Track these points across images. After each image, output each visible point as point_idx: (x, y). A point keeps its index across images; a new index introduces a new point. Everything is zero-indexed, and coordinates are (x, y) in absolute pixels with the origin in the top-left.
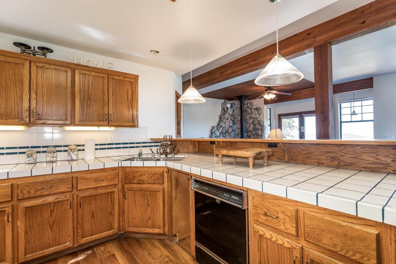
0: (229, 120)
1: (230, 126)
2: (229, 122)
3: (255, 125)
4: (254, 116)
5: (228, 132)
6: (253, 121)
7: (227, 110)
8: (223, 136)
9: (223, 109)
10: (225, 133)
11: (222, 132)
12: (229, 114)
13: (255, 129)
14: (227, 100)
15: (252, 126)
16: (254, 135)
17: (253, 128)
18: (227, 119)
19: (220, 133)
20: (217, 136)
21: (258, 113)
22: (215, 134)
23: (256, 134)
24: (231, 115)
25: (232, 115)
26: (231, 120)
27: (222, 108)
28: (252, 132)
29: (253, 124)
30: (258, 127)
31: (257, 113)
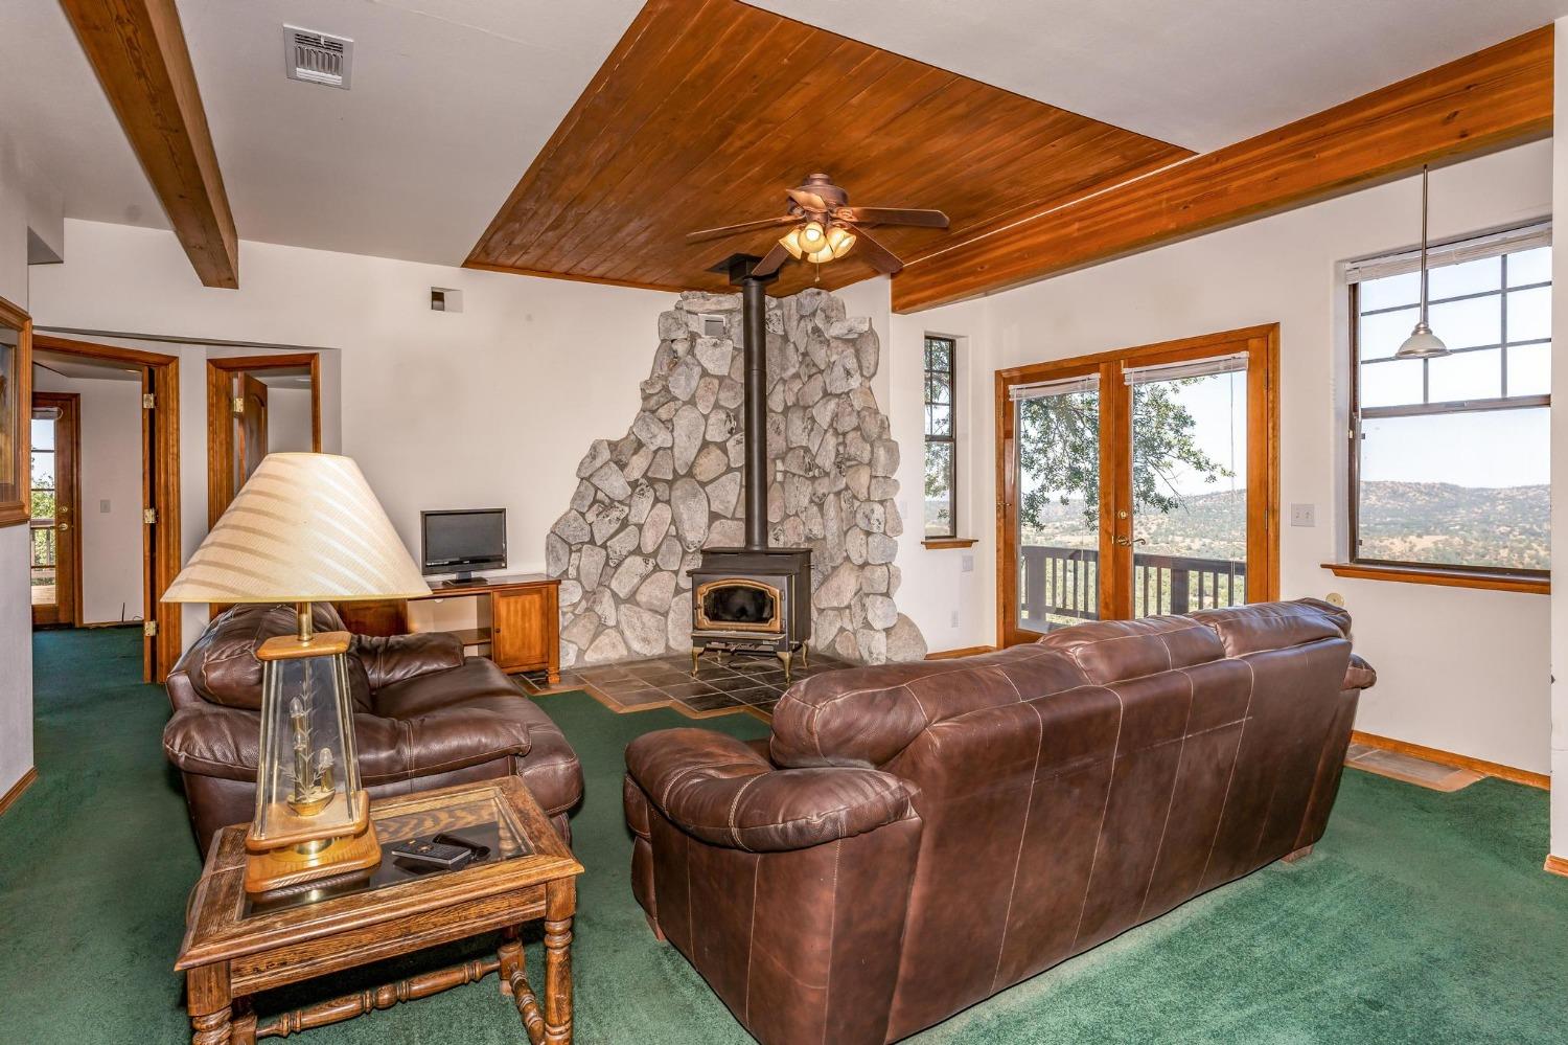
0: (703, 408)
1: (705, 444)
2: (706, 417)
3: (844, 434)
4: (838, 387)
5: (690, 474)
6: (835, 417)
7: (691, 351)
8: (657, 500)
9: (667, 342)
10: (670, 484)
11: (645, 476)
12: (705, 373)
13: (843, 463)
14: (698, 293)
15: (831, 441)
16: (838, 494)
17: (838, 453)
18: (685, 403)
19: (634, 485)
20: (607, 501)
21: (860, 367)
22: (597, 489)
23: (847, 488)
24: (721, 379)
25: (727, 381)
26: (717, 406)
27: (663, 341)
28: (832, 476)
29: (836, 433)
30: (852, 451)
31: (852, 364)
